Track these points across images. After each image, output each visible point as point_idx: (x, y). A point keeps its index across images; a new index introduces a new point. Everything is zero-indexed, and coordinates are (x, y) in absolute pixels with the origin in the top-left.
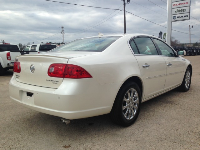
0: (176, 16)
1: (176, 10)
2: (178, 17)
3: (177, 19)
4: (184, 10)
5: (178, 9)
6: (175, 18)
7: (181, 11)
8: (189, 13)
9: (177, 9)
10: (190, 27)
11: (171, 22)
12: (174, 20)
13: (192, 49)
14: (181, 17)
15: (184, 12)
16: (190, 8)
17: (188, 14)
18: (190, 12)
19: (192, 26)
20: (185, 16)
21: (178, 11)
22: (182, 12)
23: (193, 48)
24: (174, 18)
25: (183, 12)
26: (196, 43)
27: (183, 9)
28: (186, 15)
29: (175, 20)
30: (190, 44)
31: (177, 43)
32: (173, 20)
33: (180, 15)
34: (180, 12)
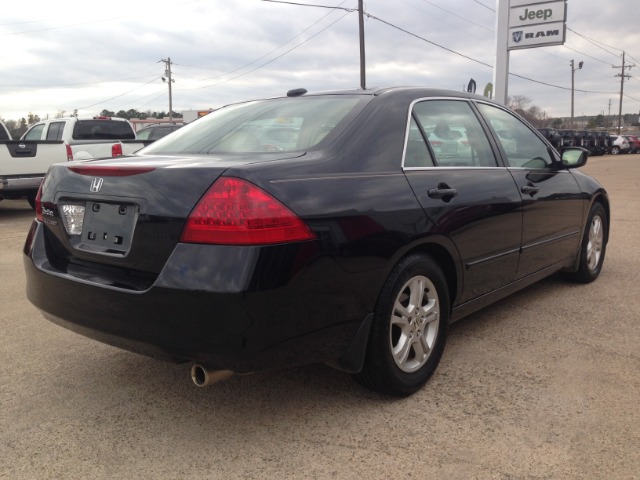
0: (521, 32)
1: (521, 12)
2: (527, 36)
3: (525, 41)
4: (548, 13)
5: (530, 9)
6: (520, 39)
7: (538, 14)
8: (562, 24)
9: (527, 11)
10: (572, 65)
11: (508, 51)
12: (515, 44)
13: (576, 138)
14: (538, 35)
15: (548, 20)
16: (566, 5)
17: (559, 27)
18: (565, 21)
19: (581, 65)
20: (549, 33)
21: (529, 15)
22: (541, 20)
23: (577, 134)
24: (517, 37)
25: (545, 19)
26: (600, 117)
27: (546, 11)
28: (552, 27)
29: (520, 44)
30: (572, 119)
31: (537, 116)
32: (512, 44)
33: (534, 30)
34: (536, 20)
